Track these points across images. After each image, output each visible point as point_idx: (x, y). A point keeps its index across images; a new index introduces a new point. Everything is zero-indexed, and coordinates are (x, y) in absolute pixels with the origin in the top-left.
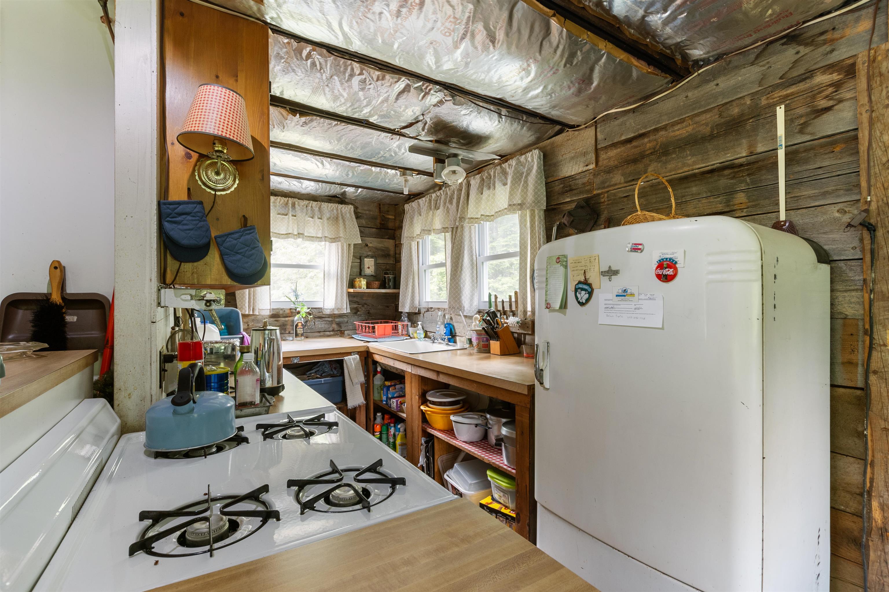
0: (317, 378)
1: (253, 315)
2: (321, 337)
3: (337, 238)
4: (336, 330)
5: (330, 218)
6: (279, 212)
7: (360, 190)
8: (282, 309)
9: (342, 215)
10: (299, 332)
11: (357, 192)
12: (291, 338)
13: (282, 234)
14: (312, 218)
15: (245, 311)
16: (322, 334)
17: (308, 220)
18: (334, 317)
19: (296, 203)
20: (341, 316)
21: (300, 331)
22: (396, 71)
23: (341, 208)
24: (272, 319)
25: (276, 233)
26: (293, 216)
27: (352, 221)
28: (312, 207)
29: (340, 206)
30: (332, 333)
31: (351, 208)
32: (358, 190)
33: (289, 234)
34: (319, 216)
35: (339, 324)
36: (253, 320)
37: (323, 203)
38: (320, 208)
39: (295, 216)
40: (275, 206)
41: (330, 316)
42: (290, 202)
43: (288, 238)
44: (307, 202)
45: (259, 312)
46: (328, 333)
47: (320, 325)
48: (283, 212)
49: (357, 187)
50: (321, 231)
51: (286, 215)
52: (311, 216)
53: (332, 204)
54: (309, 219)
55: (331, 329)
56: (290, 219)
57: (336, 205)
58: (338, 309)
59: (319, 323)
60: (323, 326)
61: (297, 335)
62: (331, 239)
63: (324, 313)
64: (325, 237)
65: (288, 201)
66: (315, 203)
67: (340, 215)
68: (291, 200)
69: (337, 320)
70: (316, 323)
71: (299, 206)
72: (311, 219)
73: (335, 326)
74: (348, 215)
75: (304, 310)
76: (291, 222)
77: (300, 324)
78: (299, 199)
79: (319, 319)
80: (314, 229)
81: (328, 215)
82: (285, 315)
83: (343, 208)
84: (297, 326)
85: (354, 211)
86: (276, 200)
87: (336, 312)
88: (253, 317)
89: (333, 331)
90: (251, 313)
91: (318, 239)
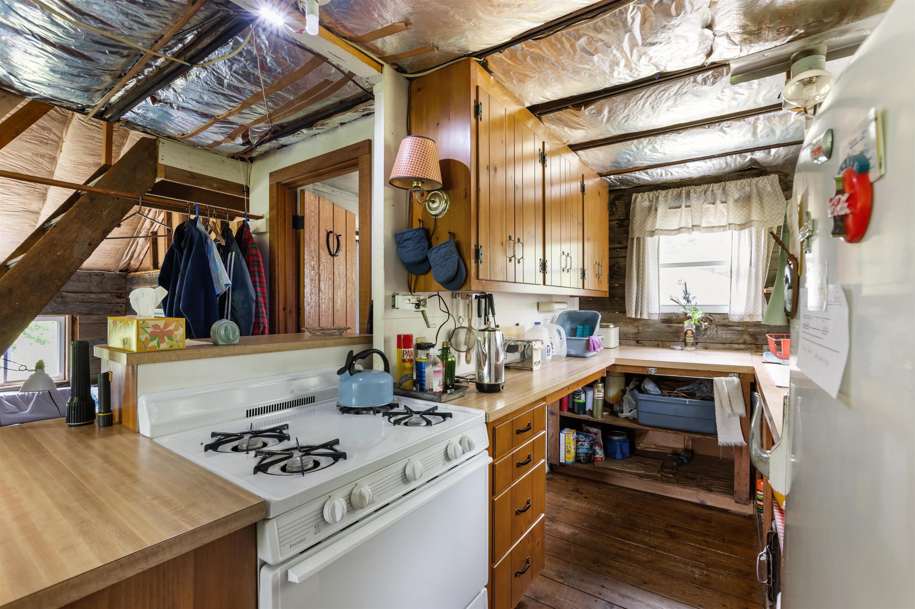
0: (683, 397)
1: (640, 319)
2: (725, 349)
3: (747, 223)
4: (749, 342)
5: (739, 199)
6: (672, 205)
7: (773, 151)
8: (675, 314)
9: (758, 191)
10: (688, 341)
11: (770, 155)
12: (679, 348)
13: (674, 230)
14: (713, 204)
15: (632, 315)
16: (727, 346)
17: (707, 208)
18: (747, 326)
19: (692, 191)
20: (757, 324)
21: (690, 339)
22: (607, 8)
23: (757, 182)
24: (664, 325)
25: (666, 230)
26: (686, 207)
27: (776, 195)
28: (712, 191)
29: (755, 180)
30: (742, 346)
31: (775, 178)
32: (769, 152)
33: (681, 228)
34: (724, 200)
35: (753, 335)
36: (644, 325)
37: (727, 183)
38: (724, 189)
39: (690, 206)
40: (666, 201)
41: (740, 324)
42: (684, 191)
43: (680, 233)
44: (706, 186)
45: (649, 317)
46: (737, 346)
47: (724, 334)
48: (676, 205)
49: (768, 148)
50: (726, 218)
51: (680, 207)
52: (712, 201)
53: (742, 180)
54: (708, 206)
55: (741, 341)
56: (683, 211)
57: (749, 180)
58: (749, 316)
59: (724, 332)
60: (728, 336)
61: (686, 345)
62: (740, 225)
63: (731, 320)
64: (730, 224)
65: (681, 191)
66: (716, 186)
67: (755, 191)
68: (684, 190)
69: (751, 330)
70: (719, 332)
71: (695, 193)
72: (711, 206)
73: (747, 337)
74: (769, 188)
75: (698, 316)
76: (683, 215)
77: (689, 332)
78: (695, 186)
79: (724, 328)
80: (715, 217)
81: (736, 196)
82: (678, 321)
83: (760, 182)
84: (686, 333)
85: (780, 181)
86: (667, 193)
87: (747, 319)
88: (643, 322)
89: (744, 343)
90: (639, 317)
91: (722, 229)
